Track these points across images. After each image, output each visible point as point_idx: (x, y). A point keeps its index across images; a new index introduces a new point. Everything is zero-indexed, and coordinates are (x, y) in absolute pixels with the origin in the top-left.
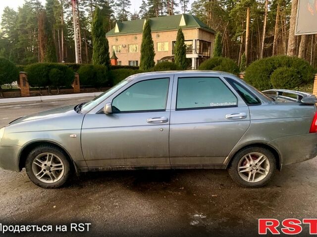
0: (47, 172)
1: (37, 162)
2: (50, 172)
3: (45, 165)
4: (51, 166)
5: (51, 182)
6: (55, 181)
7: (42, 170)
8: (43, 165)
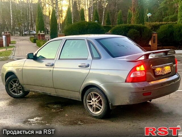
0: (15, 89)
1: (12, 82)
2: (17, 89)
3: (15, 85)
4: (18, 86)
5: (17, 94)
6: (19, 94)
7: (13, 87)
8: (14, 85)
